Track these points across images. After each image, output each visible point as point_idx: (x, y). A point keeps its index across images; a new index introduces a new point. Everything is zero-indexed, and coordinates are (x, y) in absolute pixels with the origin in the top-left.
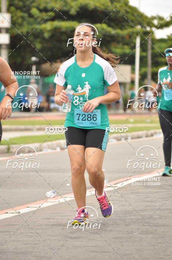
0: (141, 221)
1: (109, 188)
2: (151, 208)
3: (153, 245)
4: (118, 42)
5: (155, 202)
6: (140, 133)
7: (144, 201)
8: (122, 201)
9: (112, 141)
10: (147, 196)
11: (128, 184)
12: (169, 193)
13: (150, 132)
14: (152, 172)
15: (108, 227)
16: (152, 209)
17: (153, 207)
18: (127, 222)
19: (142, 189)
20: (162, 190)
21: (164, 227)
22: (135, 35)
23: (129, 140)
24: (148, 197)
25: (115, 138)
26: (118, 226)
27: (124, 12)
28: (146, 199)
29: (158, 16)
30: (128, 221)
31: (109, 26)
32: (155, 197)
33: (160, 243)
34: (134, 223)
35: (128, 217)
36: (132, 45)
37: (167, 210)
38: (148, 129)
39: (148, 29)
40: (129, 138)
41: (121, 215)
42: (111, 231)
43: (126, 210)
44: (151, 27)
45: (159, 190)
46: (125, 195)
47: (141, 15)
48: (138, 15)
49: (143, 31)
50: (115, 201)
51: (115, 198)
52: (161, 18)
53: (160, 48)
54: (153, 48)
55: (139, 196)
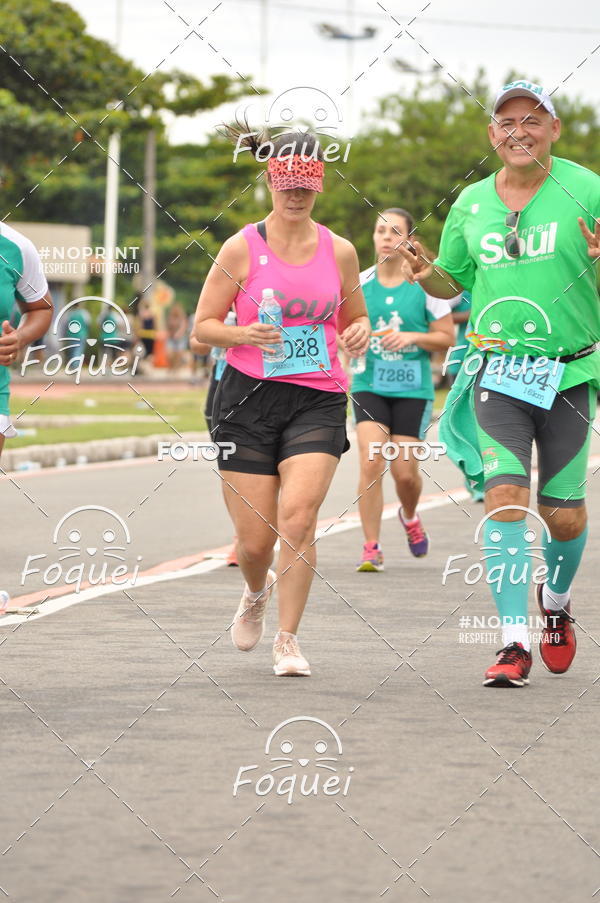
0: (110, 723)
1: (12, 616)
2: (145, 681)
3: (148, 799)
4: (50, 153)
5: (158, 663)
6: (116, 444)
7: (123, 660)
8: (53, 658)
9: (26, 469)
10: (133, 644)
11: (75, 605)
12: (205, 632)
13: (147, 442)
14: (153, 566)
15: (4, 741)
16: (149, 684)
17: (151, 677)
18: (65, 725)
19: (116, 621)
20: (183, 626)
21: (185, 742)
22: (104, 132)
23: (82, 465)
24: (138, 645)
25: (35, 459)
26: (37, 739)
27: (69, 57)
28: (131, 651)
29: (177, 72)
30: (68, 722)
31: (21, 99)
32: (159, 647)
33: (170, 791)
34: (89, 728)
35: (69, 710)
36: (95, 162)
37: (196, 687)
38: (142, 431)
39: (146, 112)
40: (82, 459)
41: (47, 704)
42: (13, 752)
43: (64, 688)
44: (155, 108)
45: (173, 626)
46: (63, 639)
47: (125, 69)
48: (113, 68)
49: (131, 120)
50: (29, 659)
51: (29, 648)
52: (185, 81)
53: (184, 174)
54: (161, 176)
55: (107, 643)
